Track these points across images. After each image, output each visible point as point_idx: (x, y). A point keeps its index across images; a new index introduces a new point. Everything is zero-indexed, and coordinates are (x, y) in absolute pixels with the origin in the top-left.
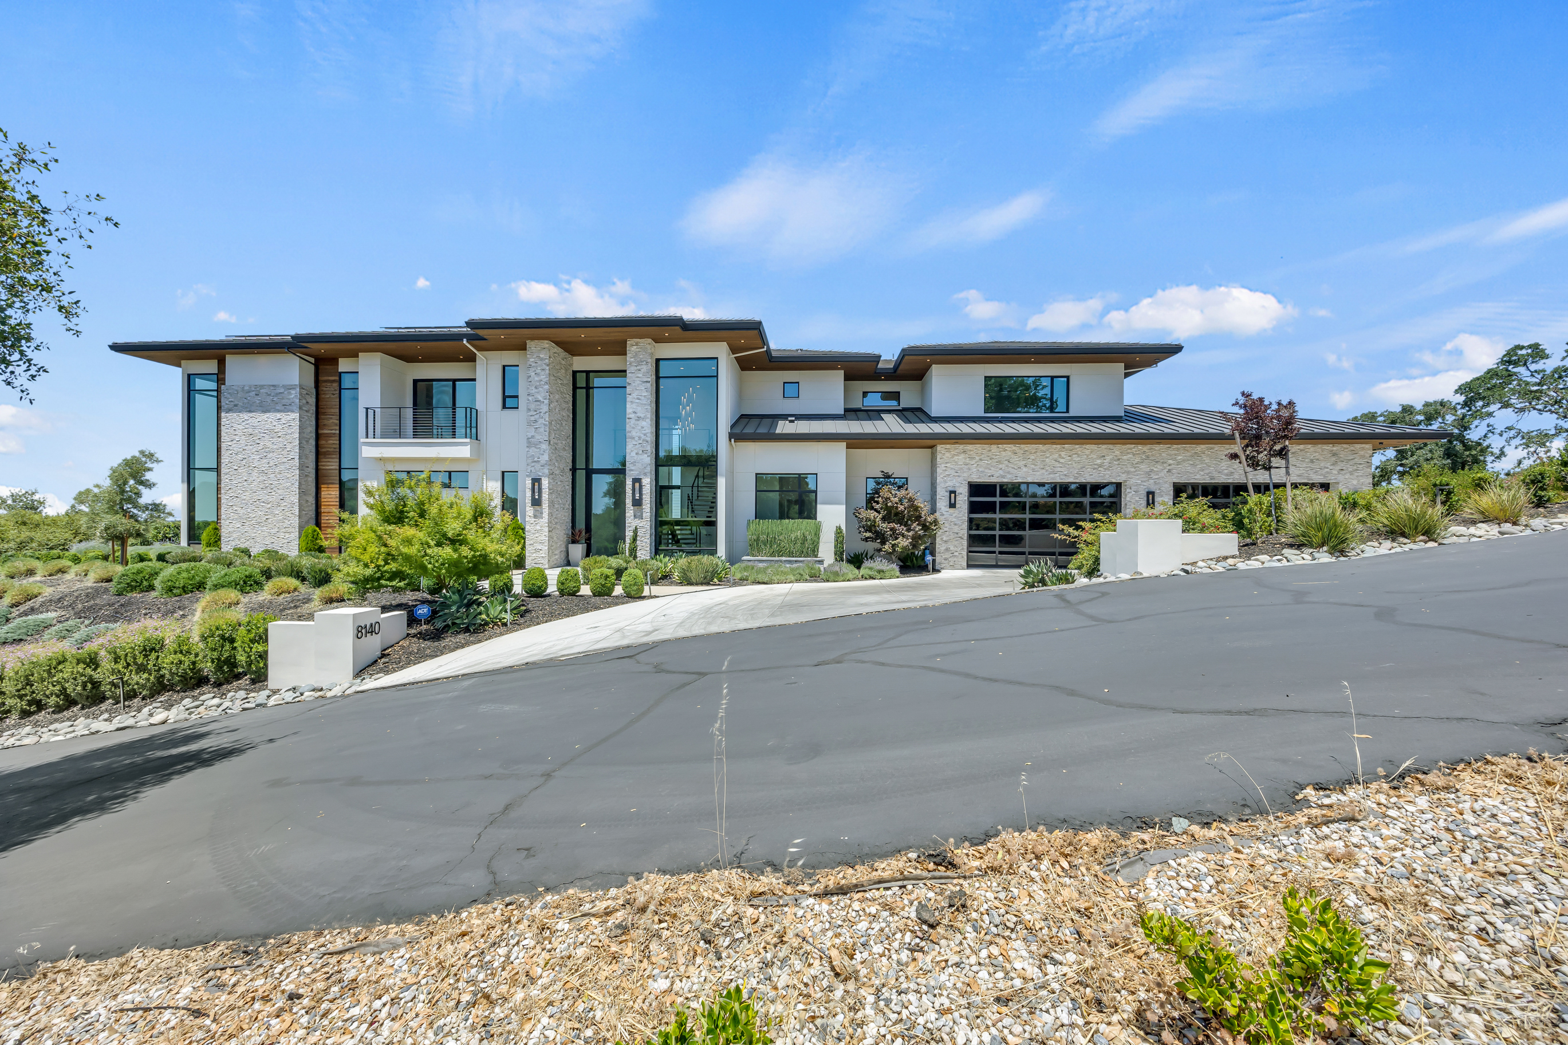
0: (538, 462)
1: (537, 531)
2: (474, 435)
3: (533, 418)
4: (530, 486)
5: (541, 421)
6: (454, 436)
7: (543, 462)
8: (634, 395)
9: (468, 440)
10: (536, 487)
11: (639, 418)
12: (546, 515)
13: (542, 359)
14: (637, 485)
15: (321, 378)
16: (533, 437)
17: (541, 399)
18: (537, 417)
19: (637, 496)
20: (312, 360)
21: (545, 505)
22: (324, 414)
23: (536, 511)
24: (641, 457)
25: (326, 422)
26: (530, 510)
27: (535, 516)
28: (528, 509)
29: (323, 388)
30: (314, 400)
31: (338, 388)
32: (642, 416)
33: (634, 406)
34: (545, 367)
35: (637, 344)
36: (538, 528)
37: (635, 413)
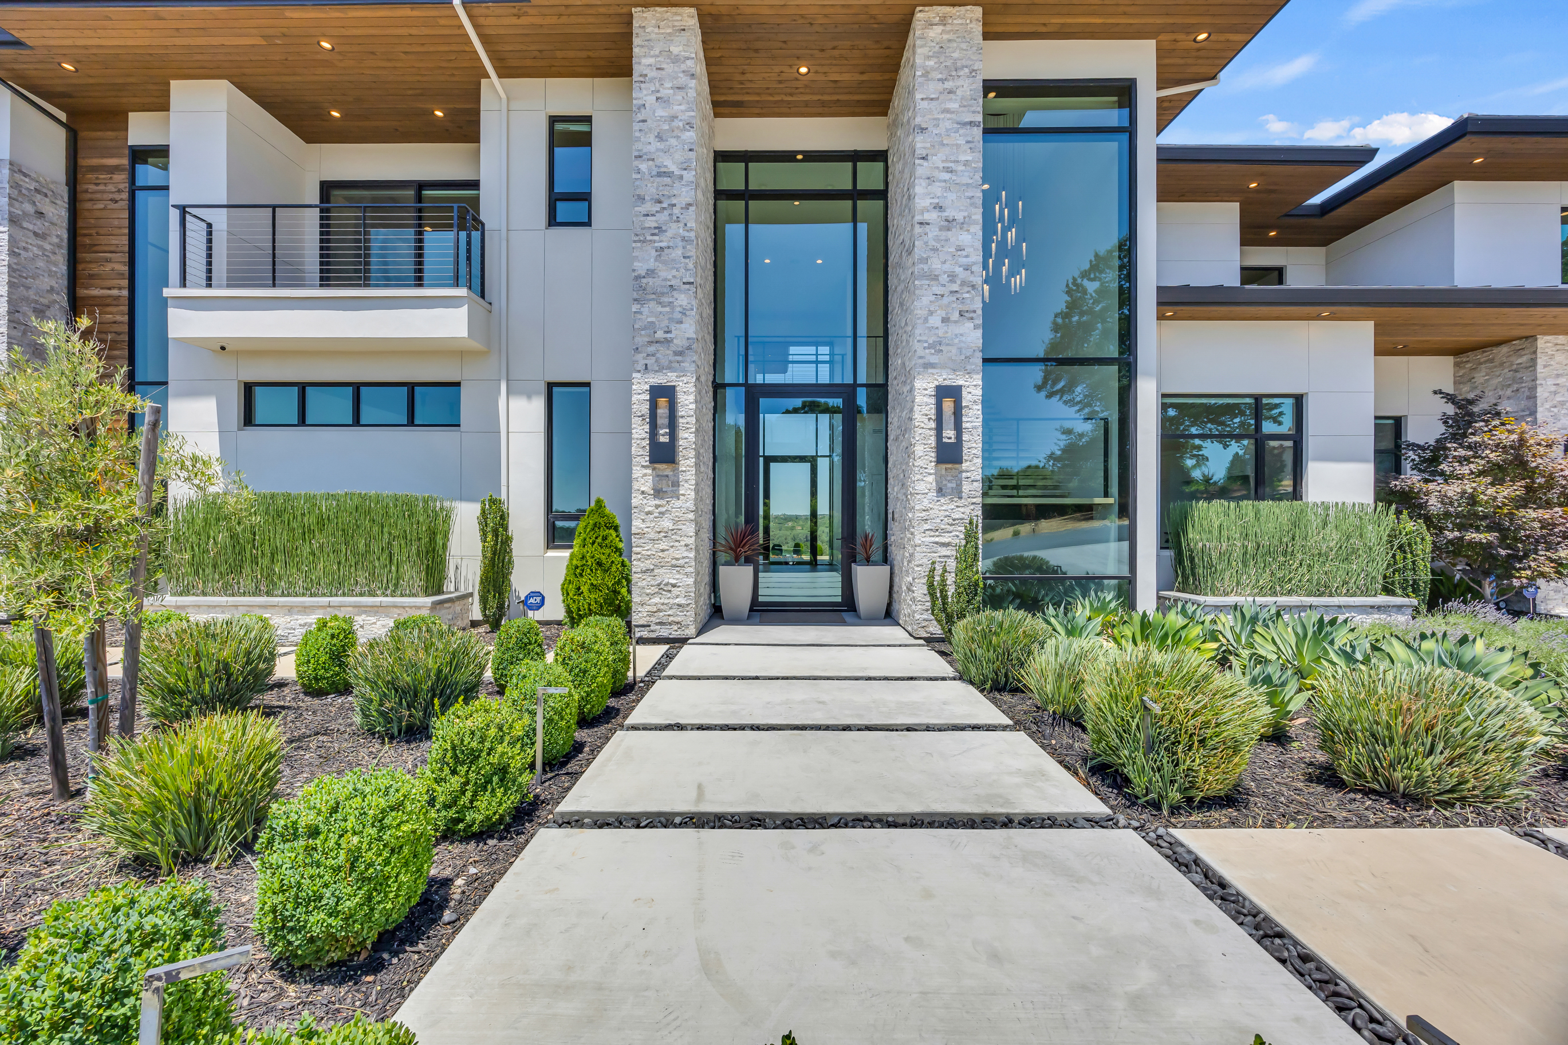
0: (668, 342)
1: (666, 534)
2: (476, 282)
3: (650, 222)
4: (645, 408)
5: (674, 229)
6: (419, 281)
7: (679, 343)
8: (937, 160)
9: (462, 292)
10: (663, 411)
11: (950, 223)
12: (688, 489)
13: (676, 60)
14: (948, 405)
15: (84, 162)
16: (651, 273)
17: (673, 168)
18: (663, 217)
19: (949, 434)
20: (62, 116)
21: (688, 463)
22: (92, 248)
23: (659, 477)
24: (954, 329)
25: (95, 269)
26: (643, 478)
27: (658, 493)
28: (637, 472)
29: (88, 185)
30: (64, 213)
31: (125, 186)
32: (960, 216)
33: (937, 189)
34: (683, 80)
35: (943, 21)
36: (667, 524)
37: (939, 207)
